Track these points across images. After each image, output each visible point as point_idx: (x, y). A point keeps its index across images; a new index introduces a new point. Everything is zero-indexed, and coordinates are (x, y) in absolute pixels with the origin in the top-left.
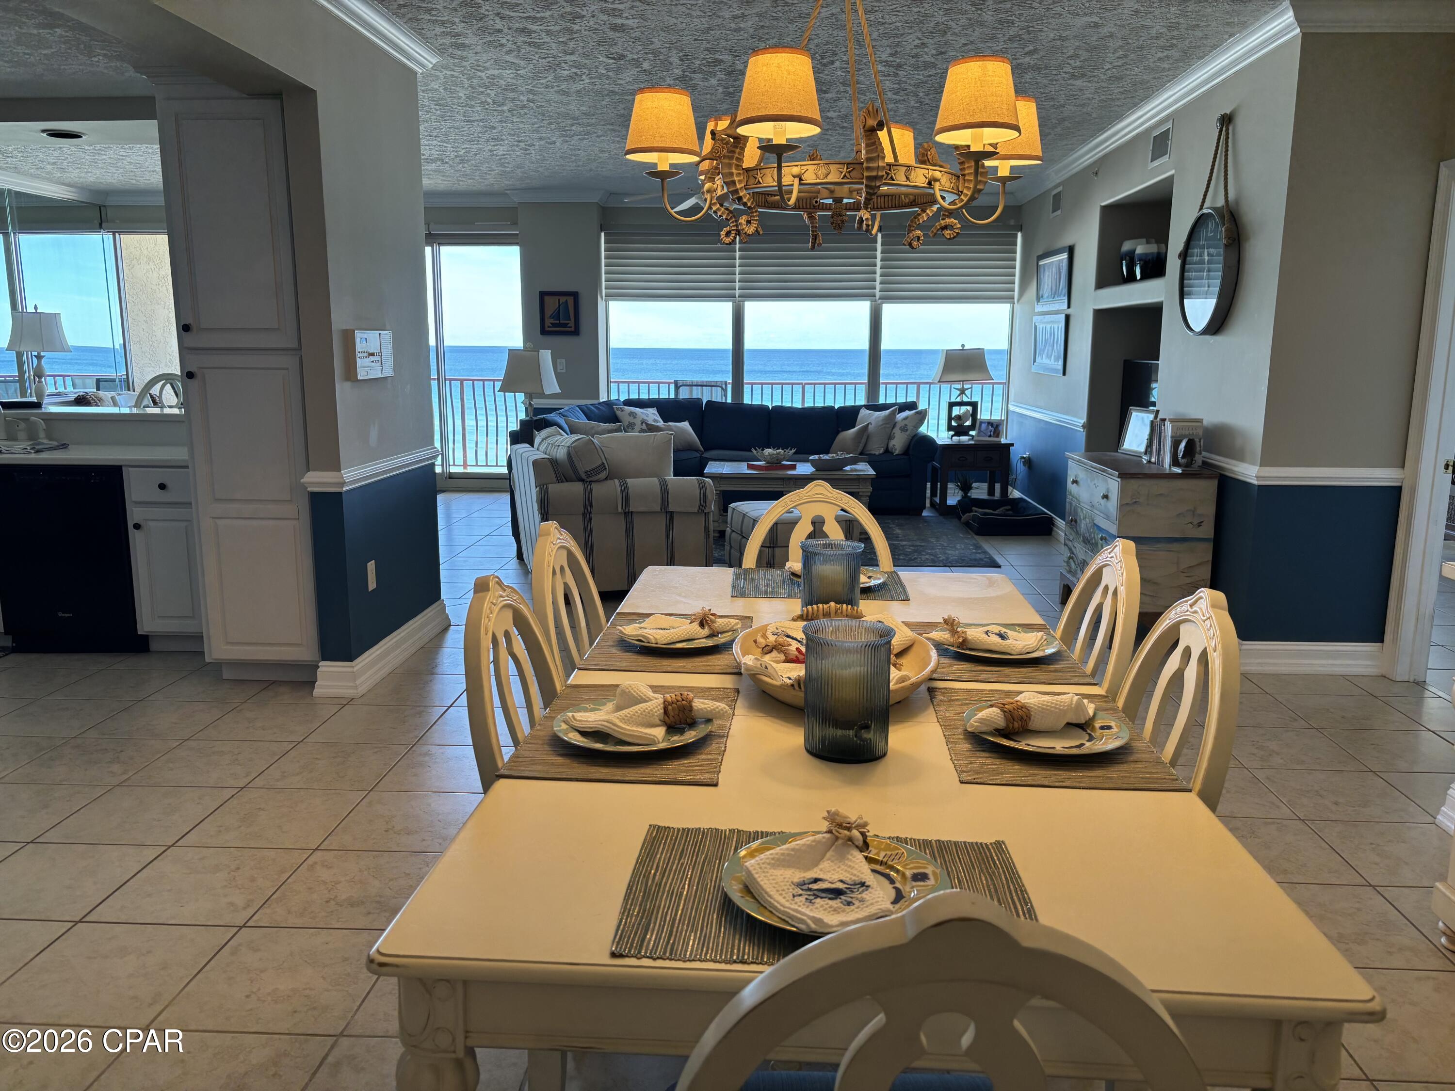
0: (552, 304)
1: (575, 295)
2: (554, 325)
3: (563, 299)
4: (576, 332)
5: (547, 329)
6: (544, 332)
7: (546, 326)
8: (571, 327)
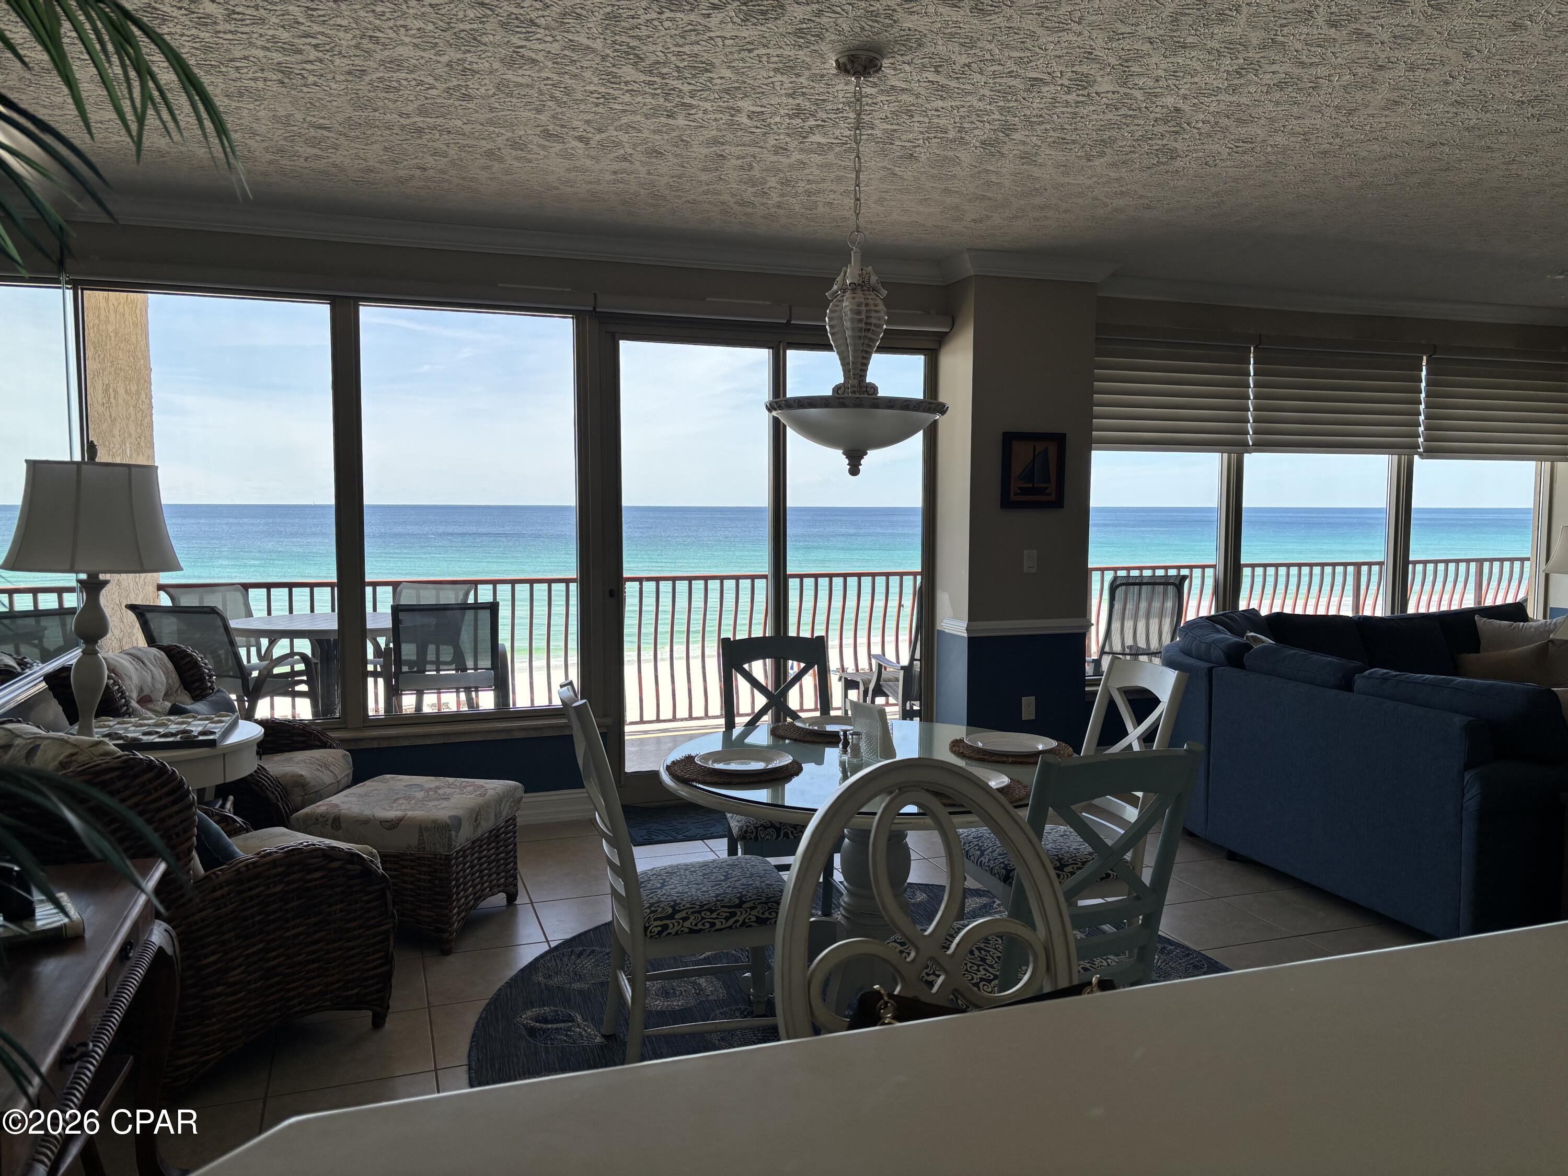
0: (1023, 454)
1: (1060, 439)
2: (1024, 491)
3: (1040, 447)
4: (1058, 503)
5: (1013, 498)
6: (1007, 503)
7: (1012, 494)
8: (1050, 494)
